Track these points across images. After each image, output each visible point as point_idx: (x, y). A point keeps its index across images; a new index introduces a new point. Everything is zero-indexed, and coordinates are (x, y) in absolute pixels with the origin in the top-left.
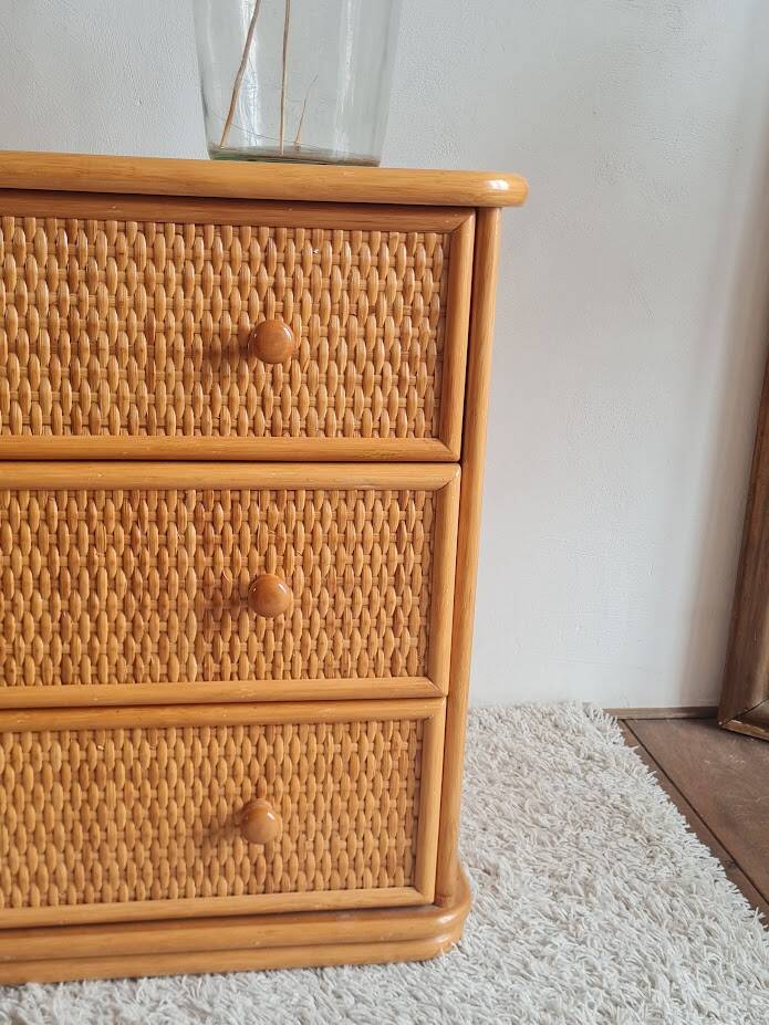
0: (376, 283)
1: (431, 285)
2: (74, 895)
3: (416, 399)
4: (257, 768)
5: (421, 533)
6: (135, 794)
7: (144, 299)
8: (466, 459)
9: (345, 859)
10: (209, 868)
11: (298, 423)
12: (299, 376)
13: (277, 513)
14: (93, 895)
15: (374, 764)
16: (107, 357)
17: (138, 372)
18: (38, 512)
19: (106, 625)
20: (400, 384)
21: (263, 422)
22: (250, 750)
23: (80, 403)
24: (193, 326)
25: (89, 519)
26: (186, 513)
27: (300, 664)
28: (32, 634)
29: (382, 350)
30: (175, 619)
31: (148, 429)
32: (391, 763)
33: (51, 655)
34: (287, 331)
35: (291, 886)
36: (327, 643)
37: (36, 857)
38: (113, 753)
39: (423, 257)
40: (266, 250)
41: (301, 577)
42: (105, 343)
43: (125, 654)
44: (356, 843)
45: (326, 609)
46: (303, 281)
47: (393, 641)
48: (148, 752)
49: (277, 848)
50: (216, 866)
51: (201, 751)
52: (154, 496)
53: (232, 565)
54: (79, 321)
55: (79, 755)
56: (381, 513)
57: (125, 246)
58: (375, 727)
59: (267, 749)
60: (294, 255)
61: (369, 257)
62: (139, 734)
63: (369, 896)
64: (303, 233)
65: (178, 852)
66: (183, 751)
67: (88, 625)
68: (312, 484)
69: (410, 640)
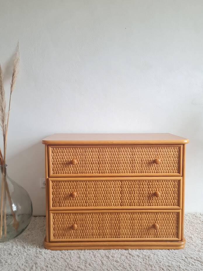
0: (170, 153)
1: (177, 153)
2: (131, 237)
3: (176, 168)
4: (155, 219)
5: (177, 186)
6: (139, 222)
7: (141, 157)
8: (183, 176)
9: (168, 233)
10: (149, 233)
11: (160, 171)
12: (160, 165)
13: (158, 183)
14: (133, 237)
15: (171, 219)
16: (136, 164)
17: (140, 165)
18: (128, 183)
19: (136, 198)
20: (173, 166)
21: (156, 171)
22: (154, 216)
23: (133, 169)
24: (147, 159)
25: (134, 184)
26: (146, 183)
27: (161, 204)
28: (126, 199)
29: (171, 162)
30: (145, 197)
31: (141, 172)
32: (174, 219)
33: (129, 202)
34: (159, 160)
35: (160, 237)
36: (165, 201)
37: (126, 231)
38: (136, 216)
39: (176, 150)
40: (156, 150)
41: (161, 192)
42: (136, 162)
43: (138, 202)
44: (169, 231)
45: (164, 196)
46: (161, 154)
47: (174, 201)
48: (141, 216)
49: (158, 231)
50: (150, 233)
51: (148, 216)
52: (142, 181)
53: (152, 190)
54: (133, 159)
55: (132, 216)
56: (172, 183)
57: (139, 150)
58: (171, 213)
59: (156, 216)
60: (159, 150)
61: (169, 150)
62: (140, 213)
63: (171, 239)
64: (161, 148)
65: (145, 231)
66: (145, 216)
67: (133, 198)
68: (162, 180)
69: (176, 201)
